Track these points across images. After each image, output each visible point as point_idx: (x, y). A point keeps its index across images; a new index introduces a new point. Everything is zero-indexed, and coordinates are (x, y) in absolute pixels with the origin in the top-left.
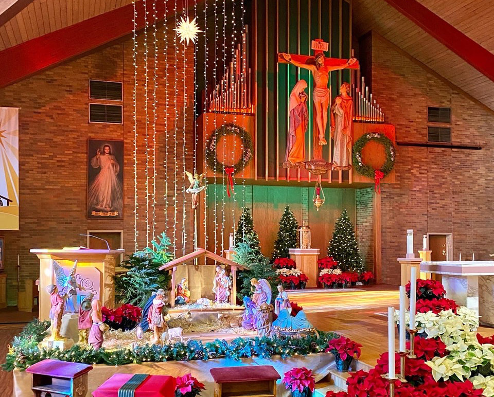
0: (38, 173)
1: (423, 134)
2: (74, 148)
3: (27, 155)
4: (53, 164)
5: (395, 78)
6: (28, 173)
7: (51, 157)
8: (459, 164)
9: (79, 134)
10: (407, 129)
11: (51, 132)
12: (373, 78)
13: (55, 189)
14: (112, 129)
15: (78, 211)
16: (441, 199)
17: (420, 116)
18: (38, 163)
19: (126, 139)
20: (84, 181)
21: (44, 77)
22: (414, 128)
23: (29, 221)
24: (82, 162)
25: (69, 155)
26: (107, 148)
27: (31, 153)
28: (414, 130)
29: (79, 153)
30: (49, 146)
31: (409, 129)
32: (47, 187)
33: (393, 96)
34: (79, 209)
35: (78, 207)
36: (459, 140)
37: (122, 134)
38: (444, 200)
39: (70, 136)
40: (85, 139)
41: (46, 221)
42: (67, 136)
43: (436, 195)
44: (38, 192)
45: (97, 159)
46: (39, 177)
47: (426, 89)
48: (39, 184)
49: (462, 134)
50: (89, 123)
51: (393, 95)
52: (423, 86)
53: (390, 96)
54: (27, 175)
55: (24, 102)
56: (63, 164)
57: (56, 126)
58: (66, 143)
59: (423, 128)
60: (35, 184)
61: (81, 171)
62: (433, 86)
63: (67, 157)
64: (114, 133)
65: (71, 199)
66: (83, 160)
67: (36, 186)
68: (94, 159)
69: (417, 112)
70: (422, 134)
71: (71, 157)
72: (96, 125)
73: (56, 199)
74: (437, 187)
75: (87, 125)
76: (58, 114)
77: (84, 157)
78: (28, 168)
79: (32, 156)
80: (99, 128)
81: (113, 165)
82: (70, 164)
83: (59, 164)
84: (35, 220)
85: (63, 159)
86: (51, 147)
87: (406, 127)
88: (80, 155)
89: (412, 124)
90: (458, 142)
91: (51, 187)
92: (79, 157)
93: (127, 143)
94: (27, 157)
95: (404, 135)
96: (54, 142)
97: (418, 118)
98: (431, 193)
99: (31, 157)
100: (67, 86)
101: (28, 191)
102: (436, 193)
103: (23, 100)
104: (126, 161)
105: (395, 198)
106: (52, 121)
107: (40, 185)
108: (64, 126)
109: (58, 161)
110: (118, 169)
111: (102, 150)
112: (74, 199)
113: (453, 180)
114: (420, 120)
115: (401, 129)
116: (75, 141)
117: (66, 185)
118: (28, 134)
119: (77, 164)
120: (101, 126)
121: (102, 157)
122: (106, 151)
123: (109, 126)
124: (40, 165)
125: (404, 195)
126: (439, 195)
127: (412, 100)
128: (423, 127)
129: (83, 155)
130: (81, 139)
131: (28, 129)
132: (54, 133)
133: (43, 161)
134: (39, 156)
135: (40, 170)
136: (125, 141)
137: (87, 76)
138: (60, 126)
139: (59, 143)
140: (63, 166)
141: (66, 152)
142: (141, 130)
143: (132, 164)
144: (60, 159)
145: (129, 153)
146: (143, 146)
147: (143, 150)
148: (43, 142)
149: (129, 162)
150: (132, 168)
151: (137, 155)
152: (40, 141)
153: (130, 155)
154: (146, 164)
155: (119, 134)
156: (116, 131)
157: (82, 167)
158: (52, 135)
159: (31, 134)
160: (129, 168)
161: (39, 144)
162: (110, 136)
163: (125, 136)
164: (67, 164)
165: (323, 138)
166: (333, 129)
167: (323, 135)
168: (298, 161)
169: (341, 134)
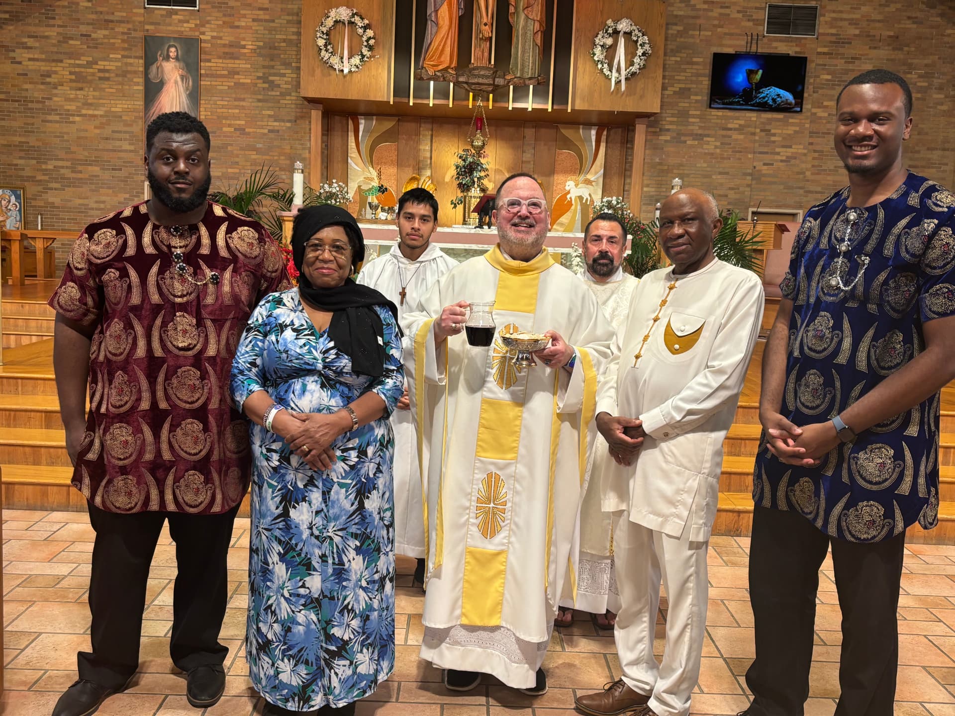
0: (71, 89)
1: (758, 20)
2: (124, 49)
3: (54, 61)
4: (93, 74)
6: (56, 88)
7: (90, 64)
8: (829, 77)
9: (130, 26)
10: (723, 11)
11: (88, 24)
13: (95, 116)
14: (181, 17)
15: (131, 151)
16: (783, 147)
18: (71, 73)
19: (203, 33)
20: (138, 103)
22: (739, 9)
23: (60, 163)
24: (135, 72)
25: (116, 60)
26: (173, 49)
27: (61, 57)
28: (739, 12)
29: (130, 57)
30: (85, 47)
31: (727, 11)
32: (84, 112)
34: (132, 148)
35: (130, 144)
36: (833, 31)
37: (196, 25)
38: (790, 147)
39: (117, 30)
40: (140, 34)
41: (84, 164)
42: (112, 29)
43: (773, 139)
44: (71, 119)
45: (158, 68)
46: (72, 96)
48: (72, 107)
49: (841, 19)
50: (145, 8)
54: (55, 91)
56: (107, 75)
57: (96, 13)
58: (112, 41)
59: (756, 8)
60: (66, 107)
61: (135, 88)
63: (112, 63)
64: (185, 25)
65: (120, 132)
66: (136, 69)
67: (68, 110)
68: (154, 68)
70: (753, 20)
71: (119, 64)
72: (156, 12)
73: (97, 131)
74: (778, 123)
75: (142, 11)
77: (137, 64)
78: (56, 80)
79: (61, 61)
80: (162, 16)
81: (182, 77)
82: (117, 75)
83: (101, 75)
84: (68, 164)
85: (106, 68)
86: (88, 47)
87: (722, 7)
88: (131, 61)
90: (832, 35)
91: (91, 112)
92: (131, 64)
93: (205, 41)
94: (54, 64)
95: (716, 22)
96: (93, 39)
98: (763, 134)
99: (59, 64)
101: (57, 118)
102: (774, 135)
104: (203, 72)
105: (688, 142)
107: (74, 108)
108: (108, 13)
109: (100, 71)
110: (191, 83)
111: (166, 52)
112: (125, 132)
113: (814, 110)
115: (712, 11)
116: (125, 37)
117: (113, 109)
118: (54, 26)
119: (129, 76)
120: (164, 13)
121: (165, 64)
122: (171, 54)
123: (176, 12)
124: (73, 77)
125: (708, 136)
126: (780, 139)
128: (758, 5)
129: (136, 61)
130: (134, 34)
131: (54, 18)
132: (92, 24)
133: (77, 70)
134: (72, 61)
135: (74, 85)
136: (202, 37)
138: (101, 13)
139: (100, 41)
140: (108, 79)
141: (111, 56)
142: (227, 19)
143: (212, 76)
144: (102, 67)
145: (208, 57)
146: (231, 46)
147: (232, 52)
148: (76, 39)
149: (208, 72)
150: (213, 83)
151: (221, 61)
152: (72, 39)
153: (209, 61)
154: (236, 76)
155: (193, 26)
156: (188, 22)
157: (135, 80)
158: (90, 28)
159: (59, 26)
160: (209, 83)
161: (71, 42)
162: (179, 29)
163: (203, 29)
164: (112, 75)
165: (486, 24)
166: (512, 10)
167: (485, 20)
168: (441, 67)
169: (522, 17)
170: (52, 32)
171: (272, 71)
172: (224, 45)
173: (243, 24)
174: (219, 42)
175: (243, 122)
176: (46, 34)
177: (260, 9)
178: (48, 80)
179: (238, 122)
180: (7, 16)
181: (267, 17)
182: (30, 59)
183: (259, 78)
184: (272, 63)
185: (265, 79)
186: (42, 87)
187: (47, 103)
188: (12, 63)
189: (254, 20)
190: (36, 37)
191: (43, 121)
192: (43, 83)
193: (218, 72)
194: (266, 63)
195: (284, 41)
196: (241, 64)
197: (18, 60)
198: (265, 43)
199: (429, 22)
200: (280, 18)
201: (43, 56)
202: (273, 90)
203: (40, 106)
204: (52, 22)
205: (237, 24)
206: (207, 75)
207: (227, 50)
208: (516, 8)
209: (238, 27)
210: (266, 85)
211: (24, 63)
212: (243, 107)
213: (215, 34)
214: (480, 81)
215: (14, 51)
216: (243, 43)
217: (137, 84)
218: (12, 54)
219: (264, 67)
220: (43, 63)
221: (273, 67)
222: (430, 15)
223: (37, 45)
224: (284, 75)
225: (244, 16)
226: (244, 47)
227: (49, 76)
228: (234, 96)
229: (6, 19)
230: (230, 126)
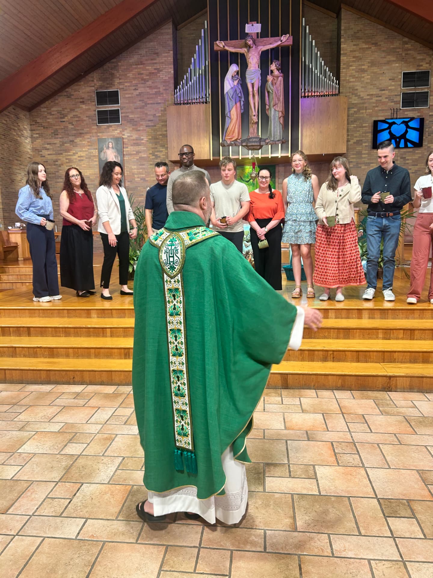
1: (396, 101)
2: (89, 146)
3: (59, 154)
4: (76, 159)
5: (366, 48)
6: (60, 167)
7: (74, 154)
9: (91, 135)
10: (378, 98)
11: (73, 136)
12: (342, 52)
14: (113, 128)
16: (413, 165)
17: (393, 83)
18: (66, 159)
19: (124, 135)
20: (96, 170)
21: (65, 94)
22: (386, 96)
24: (94, 156)
25: (86, 151)
26: (110, 144)
27: (61, 152)
28: (386, 98)
29: (92, 149)
30: (72, 146)
31: (380, 98)
33: (363, 67)
37: (120, 131)
38: (417, 165)
40: (95, 138)
42: (84, 137)
43: (407, 162)
45: (104, 153)
47: (402, 54)
51: (364, 65)
52: (399, 52)
53: (360, 67)
54: (60, 168)
55: (53, 115)
56: (82, 158)
57: (76, 130)
58: (83, 142)
59: (396, 95)
61: (95, 163)
62: (410, 50)
63: (84, 153)
64: (116, 132)
66: (95, 154)
68: (102, 154)
69: (390, 79)
70: (394, 102)
71: (87, 153)
72: (102, 127)
74: (409, 154)
75: (96, 127)
76: (77, 121)
77: (95, 152)
78: (60, 163)
79: (62, 154)
81: (115, 156)
82: (86, 158)
83: (79, 158)
85: (82, 155)
87: (377, 97)
88: (92, 151)
89: (383, 92)
92: (92, 153)
93: (125, 139)
94: (59, 156)
95: (374, 105)
96: (75, 143)
97: (391, 85)
98: (402, 160)
99: (61, 155)
100: (81, 98)
102: (408, 160)
103: (53, 113)
104: (125, 153)
105: (363, 167)
106: (73, 127)
108: (81, 130)
109: (79, 157)
110: (119, 159)
111: (107, 145)
112: (92, 184)
113: (429, 145)
114: (393, 87)
115: (372, 99)
116: (89, 140)
118: (58, 138)
119: (92, 158)
120: (106, 127)
121: (107, 151)
122: (110, 146)
123: (111, 126)
124: (67, 161)
125: (372, 163)
126: (411, 161)
127: (384, 68)
128: (396, 94)
129: (94, 150)
130: (93, 138)
131: (58, 135)
132: (75, 135)
133: (69, 157)
134: (67, 154)
135: (68, 164)
136: (124, 137)
137: (93, 88)
138: (78, 130)
139: (78, 143)
140: (82, 160)
141: (84, 149)
142: (134, 127)
143: (129, 155)
144: (80, 155)
145: (127, 146)
146: (137, 140)
147: (137, 143)
148: (68, 143)
149: (127, 153)
150: (130, 158)
151: (132, 147)
152: (66, 143)
153: (127, 148)
154: (140, 154)
155: (119, 132)
156: (116, 130)
157: (94, 160)
158: (73, 137)
159: (60, 138)
160: (127, 158)
161: (66, 145)
162: (113, 134)
163: (123, 133)
164: (84, 158)
165: (254, 116)
166: (267, 107)
167: (254, 114)
168: (233, 139)
169: (273, 110)
170: (57, 141)
171: (156, 150)
172: (134, 140)
173: (142, 129)
174: (131, 138)
175: (144, 176)
176: (55, 142)
177: (149, 121)
178: (57, 163)
179: (142, 176)
180: (38, 136)
181: (152, 124)
182: (49, 154)
183: (150, 154)
184: (156, 146)
185: (153, 154)
186: (54, 167)
187: (57, 174)
188: (41, 157)
189: (146, 126)
190: (51, 144)
191: (55, 182)
192: (54, 165)
193: (132, 153)
194: (153, 146)
195: (161, 135)
196: (142, 148)
197: (43, 155)
198: (152, 137)
199: (227, 118)
200: (158, 124)
201: (54, 153)
202: (157, 159)
203: (54, 175)
204: (57, 136)
205: (139, 129)
206: (127, 155)
207: (135, 142)
208: (269, 106)
209: (139, 130)
210: (154, 157)
211: (46, 156)
212: (144, 169)
213: (129, 135)
214: (253, 144)
215: (41, 151)
216: (142, 138)
217: (96, 161)
218: (41, 153)
219: (153, 148)
220: (55, 156)
221: (156, 148)
222: (227, 114)
223: (51, 147)
224: (162, 151)
225: (142, 125)
226: (143, 139)
227: (57, 161)
228: (139, 163)
229: (37, 137)
230: (138, 178)
